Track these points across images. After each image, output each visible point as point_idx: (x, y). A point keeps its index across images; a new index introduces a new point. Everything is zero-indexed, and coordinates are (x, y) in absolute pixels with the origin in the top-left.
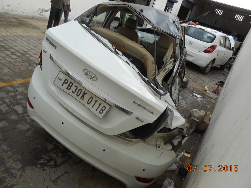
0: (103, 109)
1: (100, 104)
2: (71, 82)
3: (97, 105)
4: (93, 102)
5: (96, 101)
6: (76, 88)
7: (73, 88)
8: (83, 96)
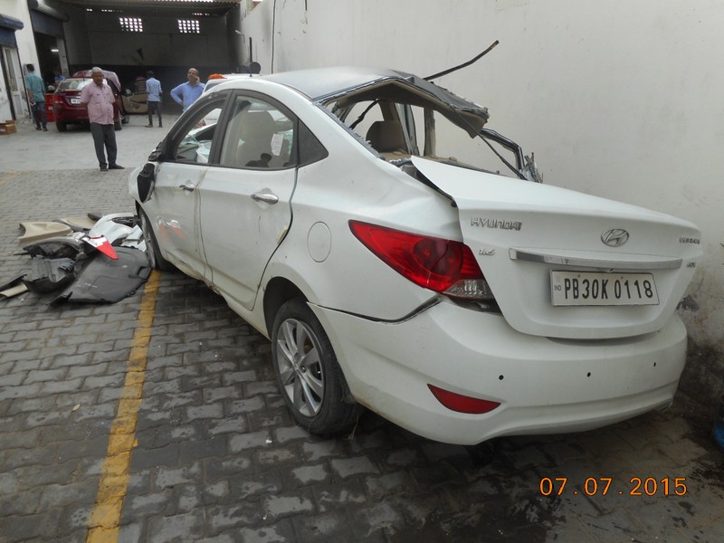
0: (647, 286)
1: (636, 283)
2: (575, 280)
3: (633, 289)
4: (624, 288)
5: (627, 284)
6: (586, 283)
7: (582, 290)
8: (604, 291)
